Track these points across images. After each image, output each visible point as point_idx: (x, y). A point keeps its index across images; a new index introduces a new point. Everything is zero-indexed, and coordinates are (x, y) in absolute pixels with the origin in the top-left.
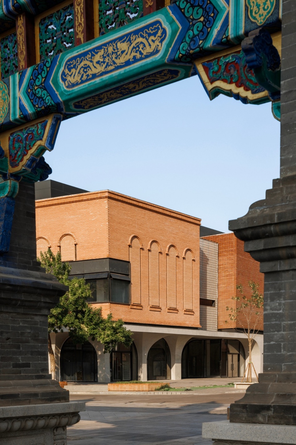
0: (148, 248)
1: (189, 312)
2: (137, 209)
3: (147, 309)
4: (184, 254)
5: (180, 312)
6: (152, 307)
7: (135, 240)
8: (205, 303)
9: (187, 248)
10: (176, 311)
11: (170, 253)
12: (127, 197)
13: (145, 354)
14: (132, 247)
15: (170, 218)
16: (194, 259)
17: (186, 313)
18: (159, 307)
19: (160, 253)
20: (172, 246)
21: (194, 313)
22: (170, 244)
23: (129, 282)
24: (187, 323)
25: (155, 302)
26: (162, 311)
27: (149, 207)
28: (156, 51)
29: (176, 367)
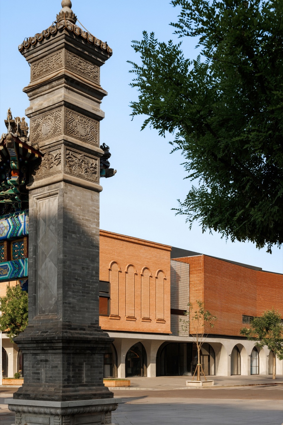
0: (125, 271)
1: (161, 321)
2: (116, 241)
3: (123, 319)
4: (156, 274)
5: (153, 321)
6: (128, 317)
7: (115, 265)
8: (176, 312)
9: (159, 270)
10: (149, 321)
11: (144, 274)
12: (108, 232)
13: (124, 356)
14: (111, 270)
15: (145, 247)
16: (165, 278)
17: (158, 321)
18: (134, 318)
19: (136, 274)
20: (146, 268)
21: (165, 322)
22: (144, 267)
23: (109, 298)
24: (159, 330)
25: (130, 313)
26: (137, 321)
27: (127, 239)
28: (6, 274)
29: (151, 366)
